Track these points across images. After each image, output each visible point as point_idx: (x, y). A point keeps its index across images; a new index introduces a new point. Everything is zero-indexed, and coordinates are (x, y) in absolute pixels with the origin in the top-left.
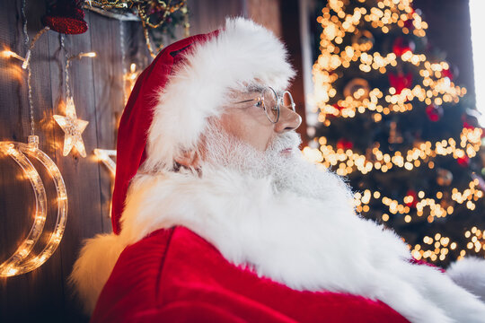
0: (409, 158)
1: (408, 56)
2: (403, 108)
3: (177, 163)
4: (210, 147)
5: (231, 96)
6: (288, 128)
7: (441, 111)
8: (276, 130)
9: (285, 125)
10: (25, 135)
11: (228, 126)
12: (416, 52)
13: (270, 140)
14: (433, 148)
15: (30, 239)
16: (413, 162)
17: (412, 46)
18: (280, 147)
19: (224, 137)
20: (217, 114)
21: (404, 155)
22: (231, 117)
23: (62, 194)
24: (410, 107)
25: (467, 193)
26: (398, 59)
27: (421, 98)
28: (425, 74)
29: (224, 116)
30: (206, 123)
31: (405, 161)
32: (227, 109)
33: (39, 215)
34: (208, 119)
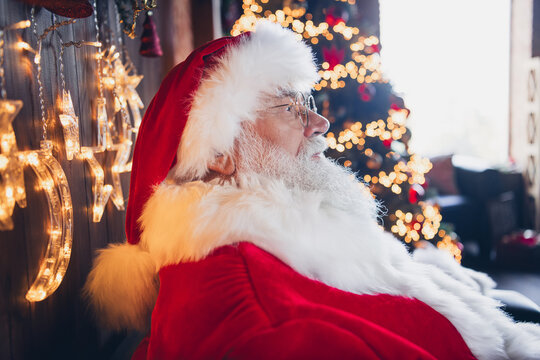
0: (341, 140)
1: (340, 28)
2: (335, 86)
3: (210, 170)
4: (242, 153)
5: (267, 100)
6: (317, 133)
7: (373, 90)
8: (305, 135)
9: (315, 129)
10: (37, 140)
11: (263, 130)
12: (349, 24)
13: (301, 145)
14: (364, 129)
15: (50, 257)
16: (344, 144)
17: (345, 16)
18: (311, 151)
19: (258, 142)
20: (252, 118)
21: (337, 137)
22: (265, 121)
23: (67, 204)
24: (342, 85)
25: (393, 175)
26: (330, 29)
27: (353, 76)
28: (355, 47)
29: (259, 121)
30: (240, 128)
31: (338, 143)
32: (262, 113)
33: (55, 229)
34: (242, 124)
